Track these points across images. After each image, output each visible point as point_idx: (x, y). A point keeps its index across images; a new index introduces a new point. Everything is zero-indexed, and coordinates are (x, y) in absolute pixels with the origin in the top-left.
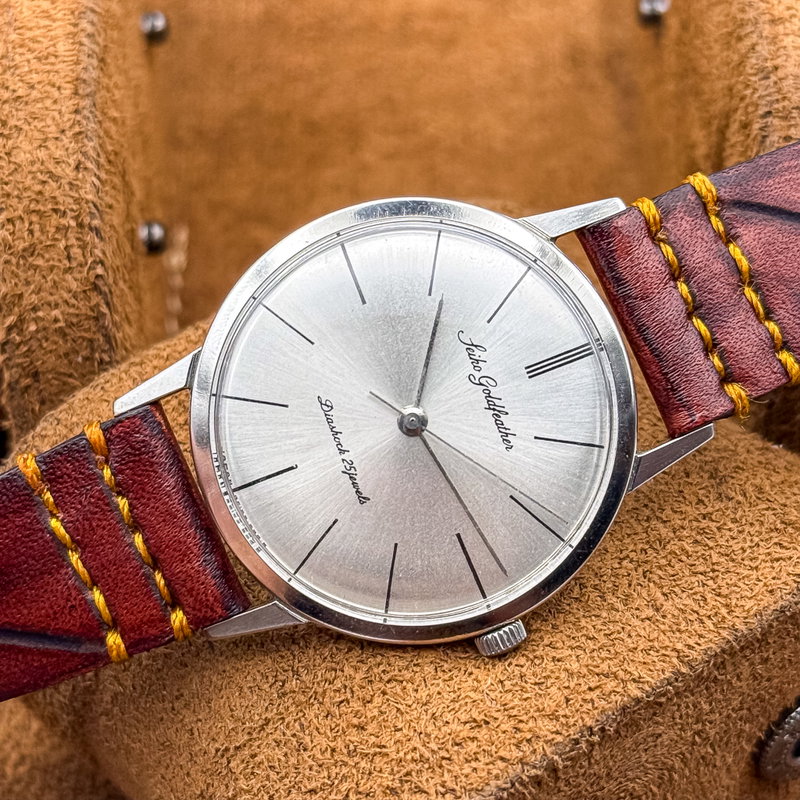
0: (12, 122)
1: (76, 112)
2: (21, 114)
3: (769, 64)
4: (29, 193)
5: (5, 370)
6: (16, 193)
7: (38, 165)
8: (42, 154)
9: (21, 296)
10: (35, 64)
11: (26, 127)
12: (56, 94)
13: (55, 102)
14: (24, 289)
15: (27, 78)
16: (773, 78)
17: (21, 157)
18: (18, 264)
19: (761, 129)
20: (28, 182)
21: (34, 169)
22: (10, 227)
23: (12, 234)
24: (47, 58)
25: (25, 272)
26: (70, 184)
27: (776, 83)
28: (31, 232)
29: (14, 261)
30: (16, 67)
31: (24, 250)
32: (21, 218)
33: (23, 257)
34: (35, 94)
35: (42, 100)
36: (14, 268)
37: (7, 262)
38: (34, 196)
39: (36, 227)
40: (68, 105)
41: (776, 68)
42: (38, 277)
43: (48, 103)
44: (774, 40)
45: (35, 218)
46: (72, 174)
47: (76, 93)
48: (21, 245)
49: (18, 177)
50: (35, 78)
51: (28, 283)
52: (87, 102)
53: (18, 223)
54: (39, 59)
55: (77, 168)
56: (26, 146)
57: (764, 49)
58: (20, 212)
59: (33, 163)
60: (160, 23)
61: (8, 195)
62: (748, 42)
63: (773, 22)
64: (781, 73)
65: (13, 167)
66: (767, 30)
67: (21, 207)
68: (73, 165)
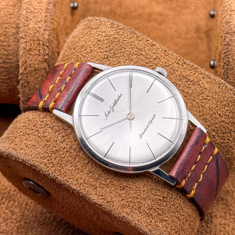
0: (29, 17)
1: (46, 16)
2: (32, 16)
3: (228, 21)
4: (31, 35)
5: (21, 80)
6: (28, 35)
7: (34, 29)
8: (36, 26)
9: (26, 61)
10: (37, 4)
11: (32, 19)
12: (41, 11)
13: (41, 13)
14: (27, 60)
15: (34, 7)
16: (229, 24)
17: (30, 26)
18: (27, 53)
19: (225, 37)
20: (32, 32)
21: (33, 29)
22: (26, 43)
23: (26, 45)
24: (40, 3)
25: (28, 55)
26: (42, 34)
27: (229, 26)
28: (31, 45)
29: (26, 52)
30: (32, 4)
31: (29, 49)
32: (29, 41)
33: (28, 52)
34: (36, 11)
35: (38, 13)
36: (25, 54)
37: (24, 52)
38: (32, 36)
39: (32, 44)
40: (44, 15)
41: (230, 22)
42: (31, 57)
43: (39, 14)
44: (230, 15)
45: (32, 42)
46: (43, 32)
47: (46, 12)
48: (28, 48)
49: (29, 31)
50: (36, 7)
51: (29, 58)
52: (49, 14)
53: (28, 43)
54: (38, 3)
55: (44, 30)
56: (32, 24)
57: (227, 17)
58: (28, 40)
59: (33, 28)
60: (76, 4)
61: (26, 35)
62: (224, 15)
63: (231, 11)
64: (231, 23)
65: (28, 28)
66: (229, 13)
67: (29, 39)
68: (43, 29)
